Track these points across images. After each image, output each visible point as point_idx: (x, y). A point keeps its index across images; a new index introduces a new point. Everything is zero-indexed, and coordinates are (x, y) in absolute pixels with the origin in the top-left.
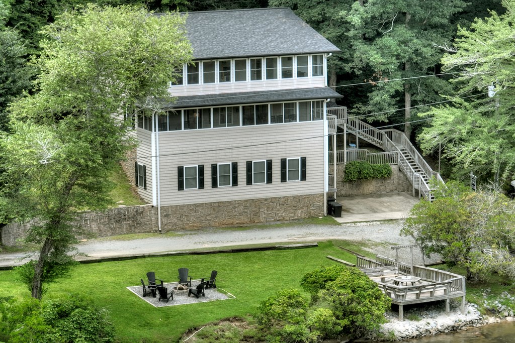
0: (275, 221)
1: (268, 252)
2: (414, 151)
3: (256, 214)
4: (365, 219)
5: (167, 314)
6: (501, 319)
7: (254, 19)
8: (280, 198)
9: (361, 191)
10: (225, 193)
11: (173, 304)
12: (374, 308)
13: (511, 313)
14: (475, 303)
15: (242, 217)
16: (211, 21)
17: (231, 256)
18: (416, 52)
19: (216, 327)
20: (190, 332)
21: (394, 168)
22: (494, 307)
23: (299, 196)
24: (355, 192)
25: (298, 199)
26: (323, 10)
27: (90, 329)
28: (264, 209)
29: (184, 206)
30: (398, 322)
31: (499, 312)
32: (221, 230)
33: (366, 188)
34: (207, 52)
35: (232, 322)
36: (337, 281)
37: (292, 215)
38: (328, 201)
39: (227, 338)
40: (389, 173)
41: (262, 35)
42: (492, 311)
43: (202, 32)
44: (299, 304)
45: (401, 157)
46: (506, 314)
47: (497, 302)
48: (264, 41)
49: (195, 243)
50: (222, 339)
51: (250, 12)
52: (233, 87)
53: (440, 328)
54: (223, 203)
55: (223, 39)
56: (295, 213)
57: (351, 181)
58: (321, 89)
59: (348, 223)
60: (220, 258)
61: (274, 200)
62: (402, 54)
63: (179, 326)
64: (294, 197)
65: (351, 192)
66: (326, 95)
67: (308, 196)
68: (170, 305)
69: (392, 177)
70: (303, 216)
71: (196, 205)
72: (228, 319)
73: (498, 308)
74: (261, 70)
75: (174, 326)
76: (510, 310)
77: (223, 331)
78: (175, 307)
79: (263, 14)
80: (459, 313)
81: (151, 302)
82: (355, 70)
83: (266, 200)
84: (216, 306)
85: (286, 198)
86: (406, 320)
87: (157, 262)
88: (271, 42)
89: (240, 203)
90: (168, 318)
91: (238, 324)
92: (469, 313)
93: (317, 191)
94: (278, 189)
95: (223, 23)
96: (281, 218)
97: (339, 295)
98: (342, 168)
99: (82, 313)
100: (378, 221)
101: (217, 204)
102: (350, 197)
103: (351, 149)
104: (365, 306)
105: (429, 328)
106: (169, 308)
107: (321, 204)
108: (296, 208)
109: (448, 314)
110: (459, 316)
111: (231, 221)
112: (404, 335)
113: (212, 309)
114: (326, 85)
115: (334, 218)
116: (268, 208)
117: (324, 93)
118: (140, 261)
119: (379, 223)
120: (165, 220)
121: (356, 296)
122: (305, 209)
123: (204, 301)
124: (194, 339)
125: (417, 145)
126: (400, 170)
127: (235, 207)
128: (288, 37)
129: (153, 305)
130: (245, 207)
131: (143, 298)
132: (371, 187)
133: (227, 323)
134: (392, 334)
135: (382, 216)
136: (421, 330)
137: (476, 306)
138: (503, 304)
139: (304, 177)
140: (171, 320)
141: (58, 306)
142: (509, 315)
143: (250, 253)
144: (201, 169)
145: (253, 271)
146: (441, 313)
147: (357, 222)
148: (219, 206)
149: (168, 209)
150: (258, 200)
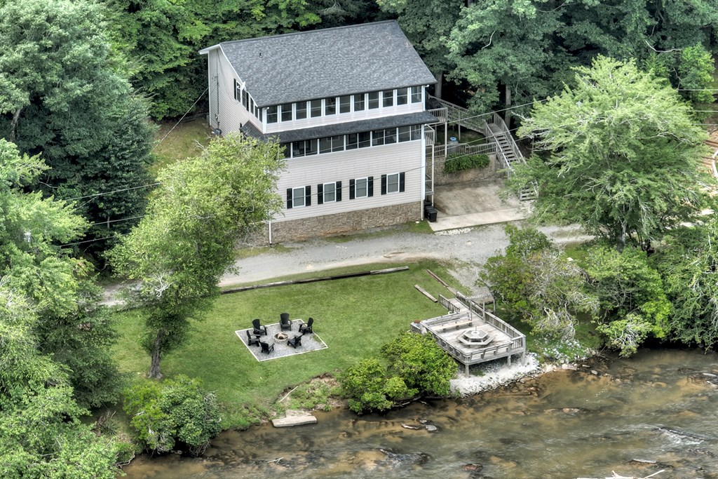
0: (375, 227)
1: (363, 278)
2: (511, 140)
3: (359, 223)
4: (458, 223)
5: (266, 370)
6: (557, 366)
7: (362, 38)
8: (380, 208)
9: (460, 179)
10: (331, 208)
11: (273, 356)
12: (441, 377)
13: (567, 360)
14: (535, 352)
15: (346, 227)
16: (322, 44)
17: (331, 284)
18: (512, 68)
19: (307, 386)
20: (286, 391)
21: (492, 157)
22: (552, 355)
23: (398, 205)
24: (455, 180)
25: (397, 208)
26: (428, 21)
27: (198, 416)
28: (365, 218)
29: (292, 221)
30: (464, 379)
31: (556, 359)
32: (325, 242)
33: (465, 176)
34: (314, 90)
35: (322, 378)
36: (410, 355)
37: (392, 221)
38: (425, 206)
39: (317, 397)
40: (487, 163)
41: (367, 61)
42: (551, 359)
43: (312, 61)
44: (377, 373)
45: (499, 148)
46: (562, 362)
47: (555, 350)
48: (368, 71)
49: (301, 263)
50: (312, 398)
51: (359, 29)
52: (338, 118)
53: (500, 382)
54: (328, 216)
55: (331, 70)
56: (394, 220)
57: (451, 172)
58: (419, 113)
59: (441, 231)
60: (320, 286)
61: (374, 210)
62: (498, 71)
63: (276, 386)
64: (393, 206)
65: (451, 181)
66: (424, 120)
67: (406, 205)
68: (271, 358)
69: (490, 165)
70: (402, 221)
71: (303, 220)
72: (319, 377)
73: (555, 356)
74: (364, 103)
75: (272, 385)
76: (566, 358)
77: (314, 389)
78: (274, 361)
79: (371, 31)
80: (520, 364)
81: (254, 352)
82: (455, 81)
83: (367, 210)
84: (310, 360)
85: (386, 208)
86: (472, 376)
87: (264, 295)
88: (374, 72)
89: (343, 215)
90: (267, 376)
91: (327, 380)
92: (528, 364)
93: (415, 199)
94: (379, 200)
95: (332, 46)
96: (381, 225)
97: (411, 367)
98: (443, 160)
99: (191, 403)
100: (470, 227)
101: (322, 218)
102: (450, 186)
103: (452, 144)
104: (433, 375)
105: (490, 383)
106: (270, 363)
107: (418, 210)
108: (395, 215)
109: (509, 367)
110: (519, 368)
111: (335, 230)
112: (468, 392)
113: (306, 363)
114: (424, 110)
115: (429, 222)
116: (369, 217)
117: (421, 118)
118: (249, 293)
119: (469, 230)
120: (275, 234)
121: (426, 366)
122: (403, 215)
123: (301, 352)
124: (288, 398)
125: (513, 133)
126: (497, 158)
127: (339, 219)
128: (391, 65)
129: (256, 357)
130: (348, 218)
131: (248, 347)
132: (470, 175)
133: (318, 380)
134: (458, 391)
135: (475, 220)
136: (484, 386)
137: (536, 355)
138: (560, 351)
139: (402, 189)
140: (270, 379)
141: (172, 398)
142: (565, 362)
143: (347, 280)
144: (308, 189)
145: (348, 306)
146: (503, 366)
147: (449, 230)
148: (324, 219)
149: (278, 225)
150: (361, 211)
